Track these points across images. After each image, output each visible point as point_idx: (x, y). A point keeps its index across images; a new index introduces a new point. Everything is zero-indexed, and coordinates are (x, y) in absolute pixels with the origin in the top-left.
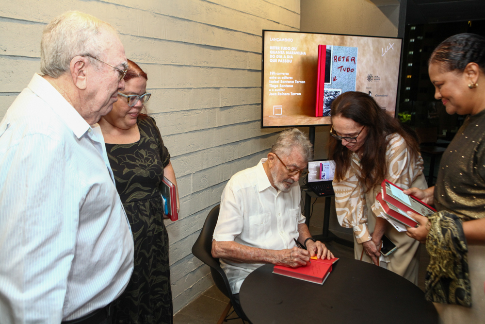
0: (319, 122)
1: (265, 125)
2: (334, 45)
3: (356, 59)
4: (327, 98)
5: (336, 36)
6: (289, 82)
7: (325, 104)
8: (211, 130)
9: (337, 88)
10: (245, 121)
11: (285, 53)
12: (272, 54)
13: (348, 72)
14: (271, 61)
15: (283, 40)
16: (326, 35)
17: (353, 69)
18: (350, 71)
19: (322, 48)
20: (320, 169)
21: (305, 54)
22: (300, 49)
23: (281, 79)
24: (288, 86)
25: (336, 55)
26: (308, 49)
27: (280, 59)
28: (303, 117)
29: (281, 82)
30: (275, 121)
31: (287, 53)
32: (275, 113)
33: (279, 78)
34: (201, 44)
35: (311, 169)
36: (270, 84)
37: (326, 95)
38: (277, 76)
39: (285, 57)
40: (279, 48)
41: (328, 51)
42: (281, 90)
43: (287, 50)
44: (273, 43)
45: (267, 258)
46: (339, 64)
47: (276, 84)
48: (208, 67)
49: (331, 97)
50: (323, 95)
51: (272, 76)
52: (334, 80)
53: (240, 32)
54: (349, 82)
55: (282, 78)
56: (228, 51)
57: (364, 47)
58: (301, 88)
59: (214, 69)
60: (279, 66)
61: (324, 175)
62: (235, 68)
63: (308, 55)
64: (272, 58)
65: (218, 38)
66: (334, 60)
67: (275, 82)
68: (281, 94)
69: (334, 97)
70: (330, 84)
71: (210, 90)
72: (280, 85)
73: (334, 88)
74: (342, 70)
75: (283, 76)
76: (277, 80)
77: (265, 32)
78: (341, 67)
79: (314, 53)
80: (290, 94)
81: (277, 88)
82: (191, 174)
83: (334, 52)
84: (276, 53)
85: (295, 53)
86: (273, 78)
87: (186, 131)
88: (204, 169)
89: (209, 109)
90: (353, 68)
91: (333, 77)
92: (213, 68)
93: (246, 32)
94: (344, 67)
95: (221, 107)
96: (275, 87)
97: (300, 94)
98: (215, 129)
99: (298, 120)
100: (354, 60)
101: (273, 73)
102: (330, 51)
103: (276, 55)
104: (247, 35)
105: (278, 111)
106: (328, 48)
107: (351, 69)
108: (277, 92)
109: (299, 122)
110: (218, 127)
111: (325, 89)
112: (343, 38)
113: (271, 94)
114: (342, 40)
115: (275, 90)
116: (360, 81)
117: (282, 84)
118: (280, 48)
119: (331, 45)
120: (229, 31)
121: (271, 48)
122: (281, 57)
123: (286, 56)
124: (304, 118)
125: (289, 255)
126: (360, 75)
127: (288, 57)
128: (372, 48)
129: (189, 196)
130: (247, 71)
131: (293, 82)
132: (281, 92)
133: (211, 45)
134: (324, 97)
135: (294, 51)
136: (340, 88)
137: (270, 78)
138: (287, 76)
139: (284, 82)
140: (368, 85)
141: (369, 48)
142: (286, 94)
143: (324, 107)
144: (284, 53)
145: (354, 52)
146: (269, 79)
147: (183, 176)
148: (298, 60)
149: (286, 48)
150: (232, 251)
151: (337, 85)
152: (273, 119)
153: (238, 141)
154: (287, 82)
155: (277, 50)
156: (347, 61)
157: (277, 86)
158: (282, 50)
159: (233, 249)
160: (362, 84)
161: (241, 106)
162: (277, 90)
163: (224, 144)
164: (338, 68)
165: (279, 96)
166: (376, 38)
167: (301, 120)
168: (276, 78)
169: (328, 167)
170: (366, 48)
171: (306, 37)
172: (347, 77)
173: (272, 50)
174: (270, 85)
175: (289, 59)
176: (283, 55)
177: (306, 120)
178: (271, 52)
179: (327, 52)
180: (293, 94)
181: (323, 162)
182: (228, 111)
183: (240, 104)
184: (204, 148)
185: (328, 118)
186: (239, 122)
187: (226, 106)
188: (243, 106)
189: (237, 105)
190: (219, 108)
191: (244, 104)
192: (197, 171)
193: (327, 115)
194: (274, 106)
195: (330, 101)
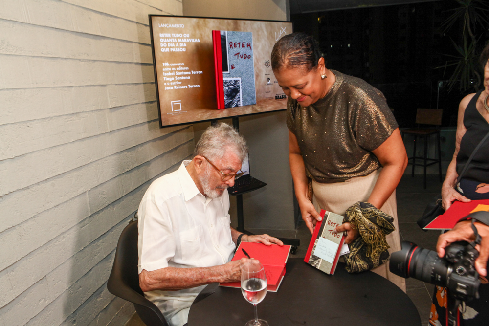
0: (222, 115)
1: (164, 124)
2: (228, 30)
3: (252, 45)
4: (227, 88)
5: (230, 21)
6: (185, 73)
7: (226, 94)
8: (102, 137)
9: (236, 77)
10: (140, 122)
11: (177, 40)
12: (163, 43)
13: (245, 58)
14: (163, 50)
15: (173, 26)
16: (218, 20)
17: (250, 56)
18: (247, 58)
19: (216, 34)
21: (198, 41)
22: (193, 36)
23: (176, 71)
24: (185, 78)
25: (231, 41)
26: (201, 35)
27: (173, 47)
28: (204, 111)
29: (177, 73)
30: (175, 118)
31: (179, 40)
32: (174, 109)
33: (174, 69)
34: (77, 31)
36: (165, 76)
37: (226, 85)
38: (171, 67)
39: (177, 45)
40: (169, 35)
41: (223, 37)
42: (178, 83)
43: (179, 38)
44: (163, 30)
45: (213, 278)
46: (236, 50)
47: (171, 76)
48: (90, 60)
49: (231, 87)
50: (223, 85)
51: (165, 67)
52: (233, 68)
53: (122, 18)
54: (248, 70)
55: (177, 69)
56: (110, 41)
57: (258, 32)
58: (198, 79)
59: (96, 63)
60: (172, 57)
62: (121, 61)
63: (202, 42)
64: (164, 47)
65: (96, 25)
66: (229, 47)
67: (170, 74)
68: (178, 88)
69: (234, 86)
70: (228, 72)
71: (95, 87)
72: (176, 77)
73: (233, 77)
74: (239, 57)
75: (178, 67)
76: (171, 72)
77: (153, 18)
78: (238, 54)
79: (209, 39)
80: (188, 86)
81: (172, 81)
82: (86, 192)
83: (229, 38)
84: (167, 40)
85: (188, 40)
86: (167, 69)
87: (73, 140)
88: (101, 184)
89: (97, 111)
90: (249, 54)
91: (231, 65)
92: (95, 61)
93: (129, 19)
94: (241, 54)
95: (111, 108)
96: (171, 80)
97: (198, 86)
98: (107, 135)
99: (200, 115)
100: (249, 46)
101: (166, 64)
102: (225, 36)
103: (167, 43)
104: (130, 23)
105: (177, 107)
106: (222, 33)
107: (248, 55)
108: (173, 86)
109: (202, 117)
110: (111, 132)
111: (224, 79)
112: (237, 22)
113: (167, 88)
114: (236, 24)
115: (171, 83)
116: (258, 68)
117: (178, 76)
118: (171, 36)
119: (225, 30)
120: (109, 18)
121: (161, 35)
122: (173, 45)
123: (179, 44)
124: (206, 112)
125: (238, 269)
126: (257, 61)
127: (181, 45)
128: (265, 33)
129: (87, 220)
130: (134, 64)
131: (189, 73)
132: (177, 85)
133: (89, 33)
134: (224, 87)
135: (187, 38)
136: (240, 77)
137: (164, 70)
138: (182, 66)
139: (179, 74)
140: (266, 72)
141: (263, 32)
142: (183, 87)
143: (225, 98)
144: (175, 40)
145: (249, 38)
146: (162, 72)
147: (77, 196)
148: (192, 48)
149: (177, 35)
150: (169, 280)
151: (236, 73)
152: (173, 116)
153: (135, 146)
154: (183, 73)
155: (168, 38)
156: (242, 47)
157: (173, 79)
158: (174, 38)
159: (169, 277)
160: (260, 71)
161: (133, 106)
162: (173, 83)
164: (235, 55)
165: (176, 90)
166: (268, 22)
167: (203, 114)
168: (170, 69)
170: (260, 33)
171: (198, 23)
172: (245, 64)
173: (163, 38)
174: (164, 78)
175: (182, 47)
176: (175, 43)
177: (208, 114)
178: (162, 40)
179: (221, 38)
180: (191, 86)
182: (119, 112)
183: (131, 103)
184: (97, 159)
185: (231, 110)
186: (133, 124)
187: (116, 106)
188: (135, 105)
189: (129, 104)
190: (108, 110)
191: (136, 103)
192: (93, 187)
193: (229, 106)
194: (172, 102)
195: (230, 91)
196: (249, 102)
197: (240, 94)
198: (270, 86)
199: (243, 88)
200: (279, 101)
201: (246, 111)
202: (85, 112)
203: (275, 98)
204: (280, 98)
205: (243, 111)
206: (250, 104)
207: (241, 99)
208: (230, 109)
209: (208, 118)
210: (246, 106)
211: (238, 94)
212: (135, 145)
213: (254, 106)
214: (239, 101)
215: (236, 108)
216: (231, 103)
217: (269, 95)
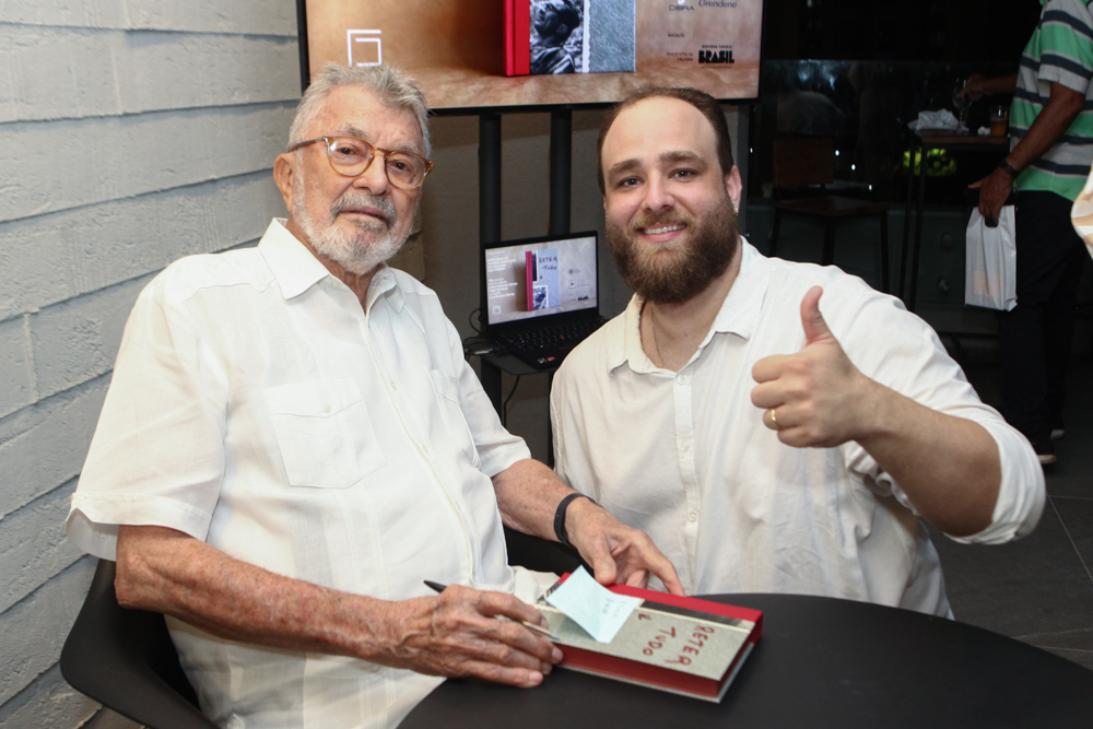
0: (519, 97)
7: (537, 27)
8: (93, 127)
10: (236, 99)
20: (525, 274)
28: (459, 75)
32: (356, 58)
35: (496, 274)
61: (543, 296)
82: (21, 316)
88: (82, 295)
95: (131, 32)
98: (111, 124)
99: (446, 88)
105: (366, 52)
109: (450, 95)
110: (126, 115)
124: (464, 80)
129: (21, 417)
143: (533, 40)
153: (213, 181)
161: (213, 39)
163: (157, 187)
167: (453, 87)
169: (553, 263)
177: (471, 88)
181: (535, 249)
182: (161, 49)
183: (209, 29)
184: (69, 204)
185: (548, 82)
186: (210, 103)
187: (150, 26)
188: (222, 39)
189: (198, 29)
190: (121, 34)
191: (226, 30)
192: (49, 302)
193: (543, 67)
194: (350, 32)
195: (552, 18)
196: (611, 63)
197: (585, 31)
198: (684, 15)
199: (595, 12)
200: (710, 69)
201: (599, 89)
202: (27, 25)
203: (696, 57)
204: (715, 60)
205: (592, 89)
206: (613, 68)
207: (586, 47)
208: (548, 77)
209: (469, 101)
210: (599, 74)
211: (576, 31)
212: (215, 177)
213: (627, 77)
214: (579, 53)
215: (568, 79)
216: (553, 58)
217: (678, 47)
